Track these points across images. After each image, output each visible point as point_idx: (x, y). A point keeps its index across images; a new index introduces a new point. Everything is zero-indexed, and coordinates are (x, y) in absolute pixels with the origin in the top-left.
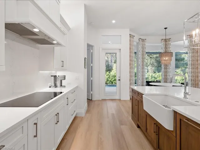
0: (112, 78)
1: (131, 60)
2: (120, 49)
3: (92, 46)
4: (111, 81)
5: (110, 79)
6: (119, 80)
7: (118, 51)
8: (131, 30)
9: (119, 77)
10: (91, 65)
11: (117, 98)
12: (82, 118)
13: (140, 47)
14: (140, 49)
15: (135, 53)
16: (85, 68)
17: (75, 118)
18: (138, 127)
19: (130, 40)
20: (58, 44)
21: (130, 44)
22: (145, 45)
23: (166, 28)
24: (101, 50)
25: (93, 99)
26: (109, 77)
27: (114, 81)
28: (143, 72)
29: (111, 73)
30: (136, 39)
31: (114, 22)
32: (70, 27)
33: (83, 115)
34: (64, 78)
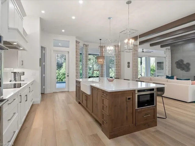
0: (62, 76)
1: (77, 61)
2: (69, 52)
3: (44, 48)
4: (60, 79)
5: (59, 77)
6: (68, 76)
7: (67, 53)
8: (77, 37)
9: (68, 74)
10: (44, 64)
11: (66, 90)
12: (38, 105)
13: (84, 50)
14: (84, 52)
15: (81, 54)
16: (40, 66)
17: (32, 105)
18: (79, 103)
19: (76, 46)
20: (24, 49)
21: (76, 49)
22: (88, 49)
23: (101, 39)
24: (52, 51)
25: (45, 93)
26: (59, 75)
27: (64, 78)
28: (86, 70)
29: (61, 71)
30: (81, 45)
31: (63, 31)
32: (27, 34)
33: (39, 102)
34: (23, 74)
